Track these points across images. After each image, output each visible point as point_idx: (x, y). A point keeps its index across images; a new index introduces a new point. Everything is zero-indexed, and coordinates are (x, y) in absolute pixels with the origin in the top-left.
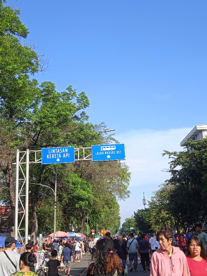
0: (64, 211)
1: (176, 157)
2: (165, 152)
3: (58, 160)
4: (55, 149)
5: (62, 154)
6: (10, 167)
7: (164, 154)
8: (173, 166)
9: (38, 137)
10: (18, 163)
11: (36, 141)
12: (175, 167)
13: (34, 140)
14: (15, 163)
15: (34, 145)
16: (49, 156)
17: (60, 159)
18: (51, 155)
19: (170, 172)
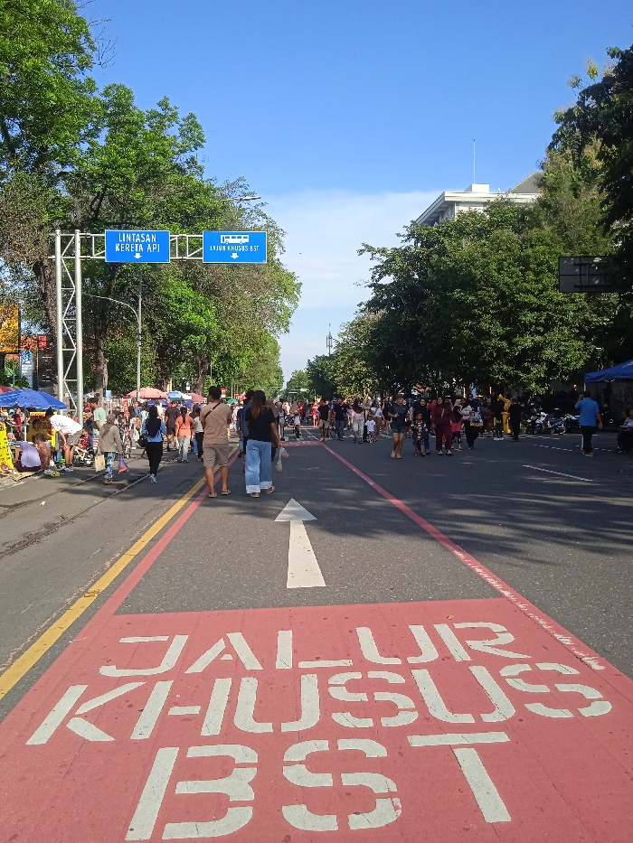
0: (161, 351)
1: (385, 259)
2: (363, 248)
3: (138, 256)
4: (131, 233)
5: (145, 245)
6: (46, 262)
7: (364, 250)
8: (377, 277)
9: (100, 205)
10: (59, 257)
11: (97, 212)
12: (381, 277)
13: (92, 210)
14: (53, 257)
15: (93, 222)
16: (120, 247)
17: (141, 253)
18: (124, 246)
19: (370, 286)
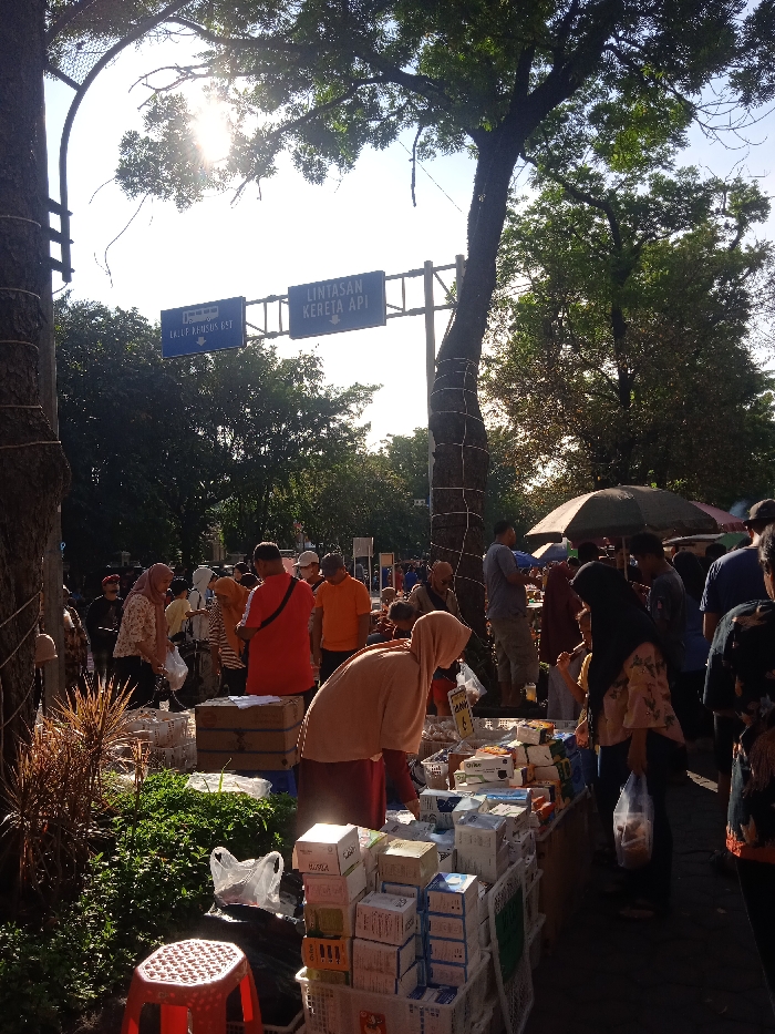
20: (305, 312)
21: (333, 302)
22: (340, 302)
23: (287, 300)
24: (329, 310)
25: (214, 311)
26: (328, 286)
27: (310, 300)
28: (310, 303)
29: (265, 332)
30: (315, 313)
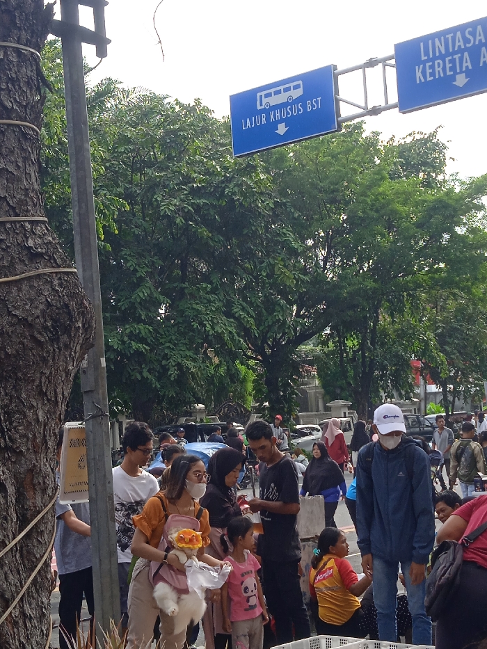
20: (419, 74)
21: (457, 57)
22: (466, 54)
23: (393, 62)
24: (453, 68)
25: (296, 87)
26: (449, 36)
27: (423, 58)
28: (424, 62)
29: (365, 108)
30: (432, 74)
